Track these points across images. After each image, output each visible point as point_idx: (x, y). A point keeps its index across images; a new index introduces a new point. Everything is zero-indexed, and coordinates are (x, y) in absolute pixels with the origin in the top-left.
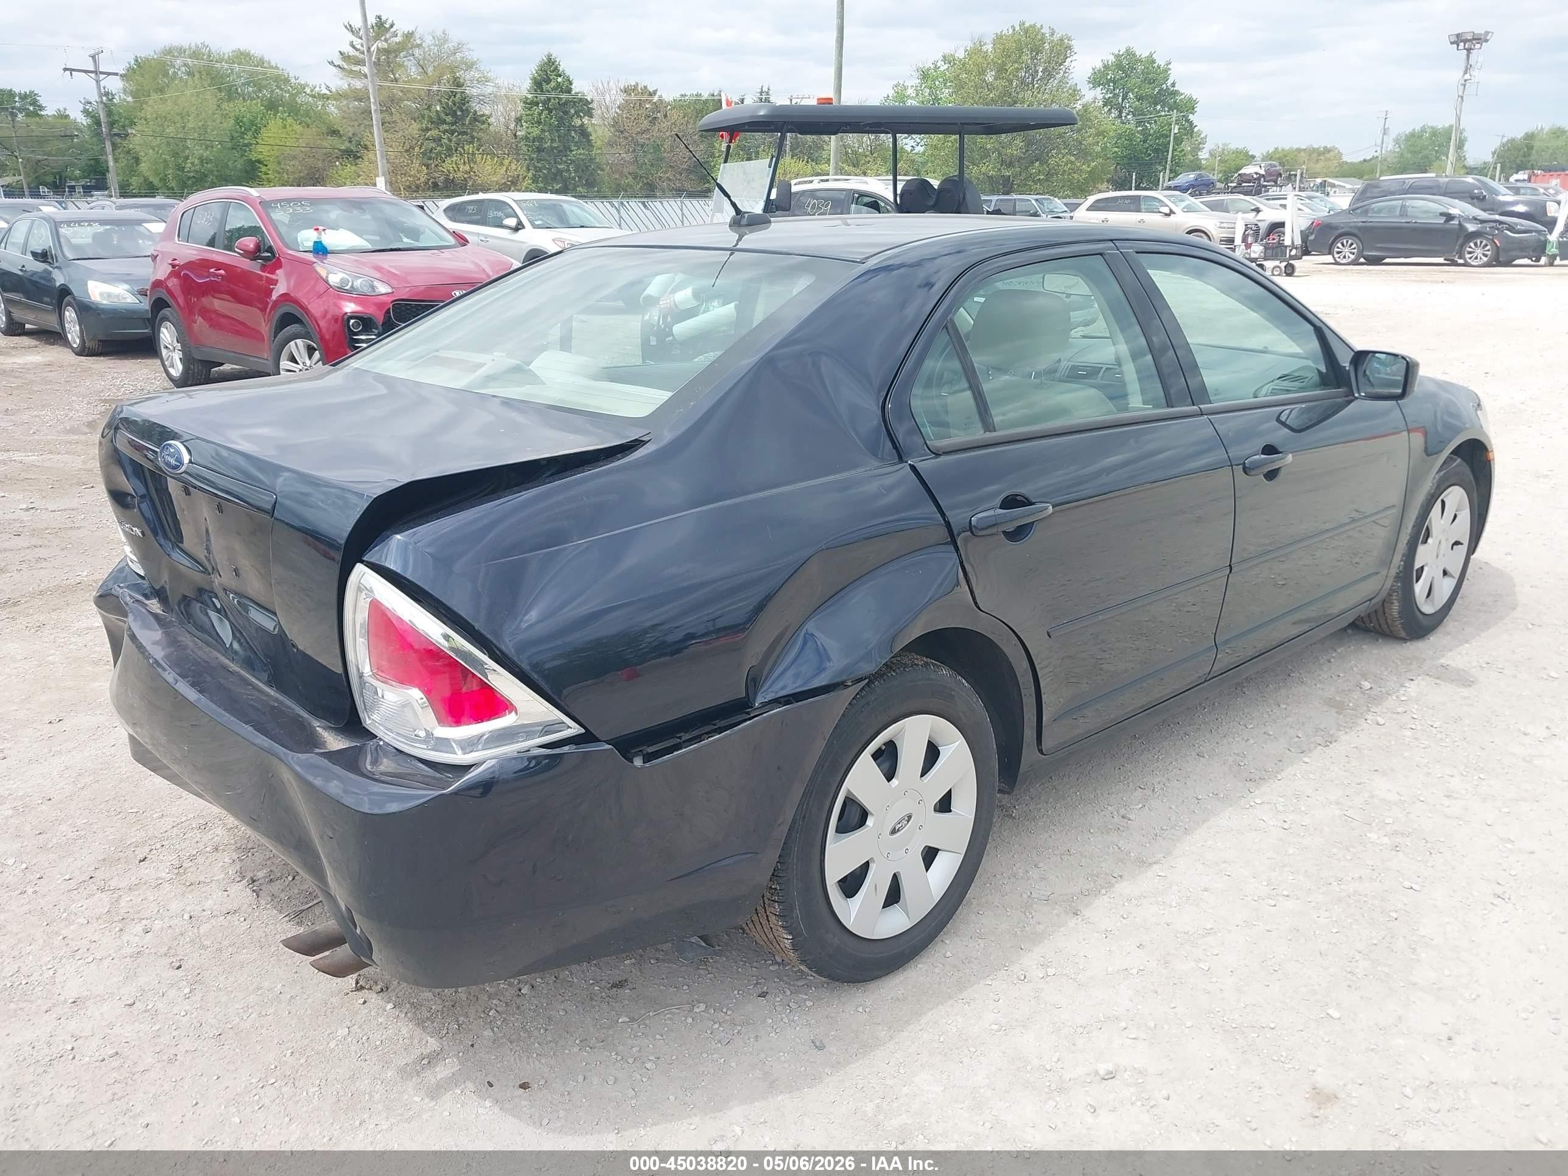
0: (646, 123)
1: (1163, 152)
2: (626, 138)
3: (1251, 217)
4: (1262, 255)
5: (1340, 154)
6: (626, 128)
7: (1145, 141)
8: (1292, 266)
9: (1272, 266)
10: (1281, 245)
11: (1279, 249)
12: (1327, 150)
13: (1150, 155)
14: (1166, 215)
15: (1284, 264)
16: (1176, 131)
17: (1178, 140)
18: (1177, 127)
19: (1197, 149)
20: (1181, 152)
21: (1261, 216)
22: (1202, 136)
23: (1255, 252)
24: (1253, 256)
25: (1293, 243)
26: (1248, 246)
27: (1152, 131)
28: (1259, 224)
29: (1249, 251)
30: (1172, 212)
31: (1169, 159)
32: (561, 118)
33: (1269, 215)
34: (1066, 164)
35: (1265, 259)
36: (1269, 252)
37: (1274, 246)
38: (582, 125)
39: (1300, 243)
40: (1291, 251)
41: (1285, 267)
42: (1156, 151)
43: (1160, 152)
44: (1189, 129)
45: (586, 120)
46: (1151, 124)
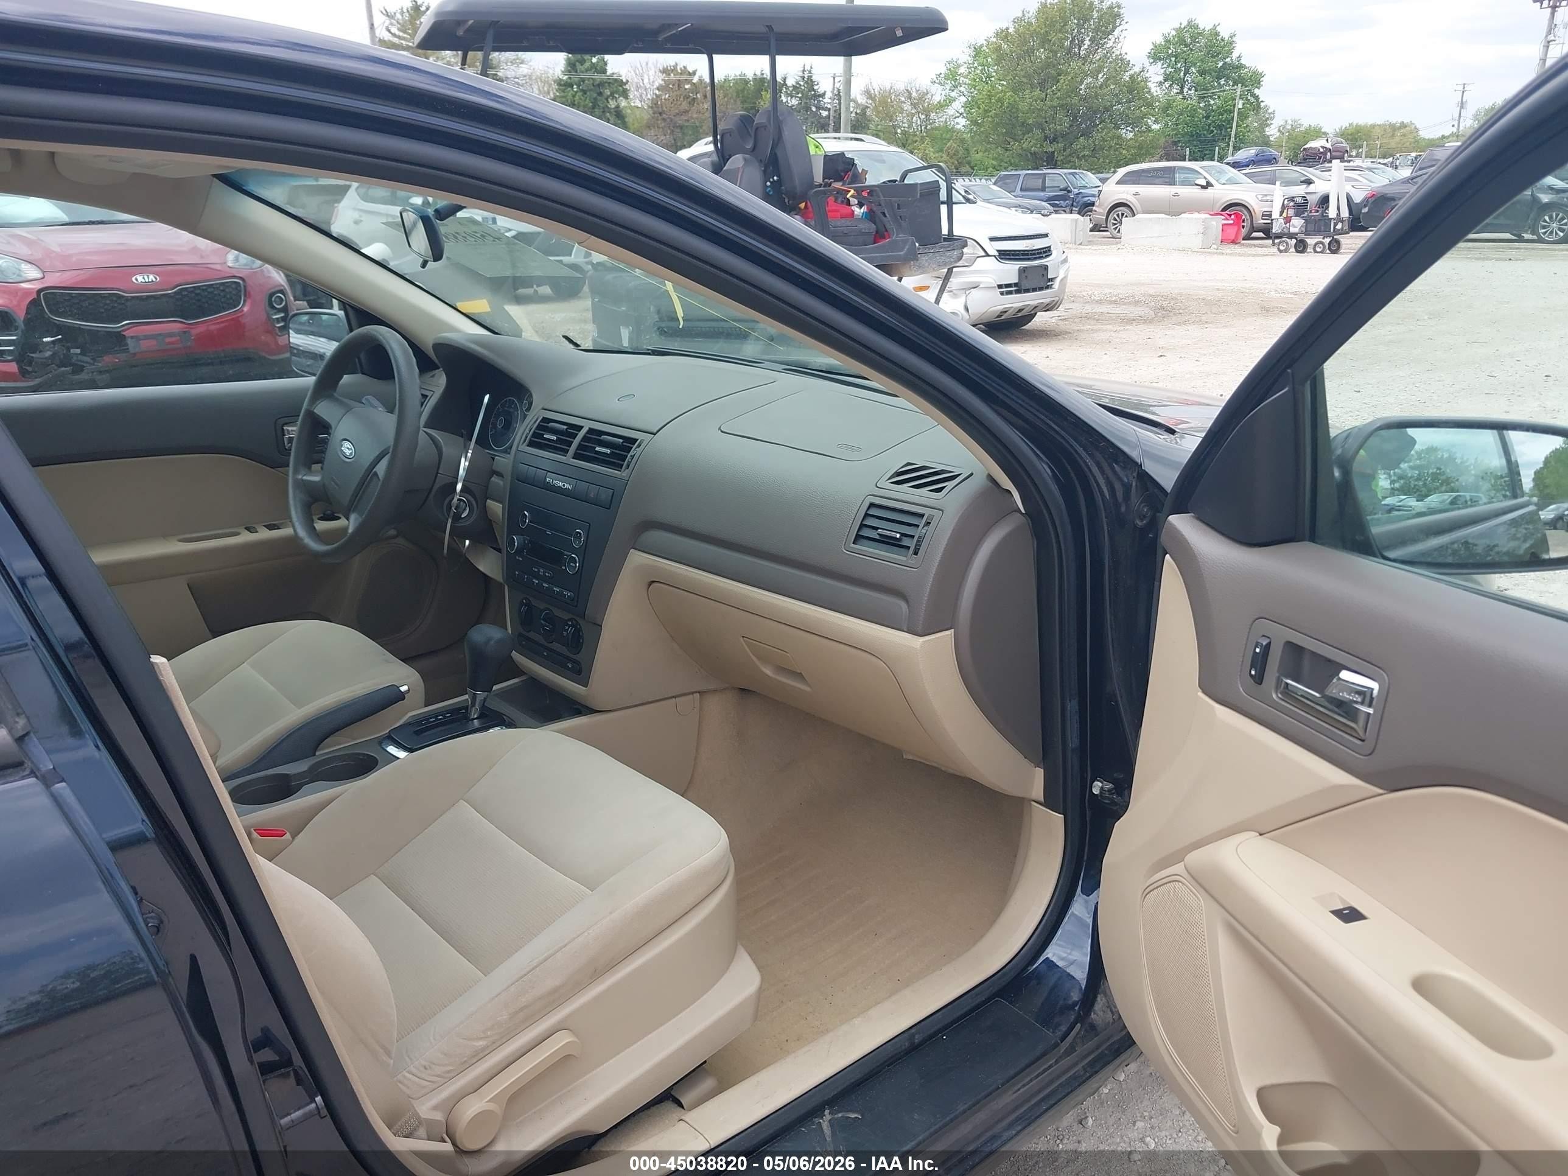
0: (685, 105)
1: (1227, 129)
2: (664, 120)
3: (1300, 190)
4: (1303, 229)
5: (1417, 130)
6: (665, 109)
7: (1207, 117)
8: (1338, 242)
9: (1313, 243)
10: (1327, 220)
11: (1322, 223)
12: (1403, 125)
13: (1213, 131)
14: (1203, 187)
15: (1327, 240)
16: (1240, 106)
17: (1243, 116)
18: (1241, 102)
19: (1264, 124)
20: (1245, 128)
21: (1312, 188)
22: (1270, 111)
23: (1295, 227)
24: (1292, 230)
25: (1339, 215)
26: (1288, 220)
27: (1214, 107)
28: (1308, 197)
29: (1288, 225)
30: (1209, 185)
31: (1233, 135)
32: (595, 99)
33: (1320, 187)
34: (1112, 138)
35: (1307, 233)
36: (1311, 227)
37: (1317, 218)
38: (618, 107)
39: (1347, 215)
40: (1335, 225)
41: (1330, 243)
42: (1220, 127)
43: (1224, 128)
44: (1256, 106)
45: (623, 103)
46: (1214, 99)
